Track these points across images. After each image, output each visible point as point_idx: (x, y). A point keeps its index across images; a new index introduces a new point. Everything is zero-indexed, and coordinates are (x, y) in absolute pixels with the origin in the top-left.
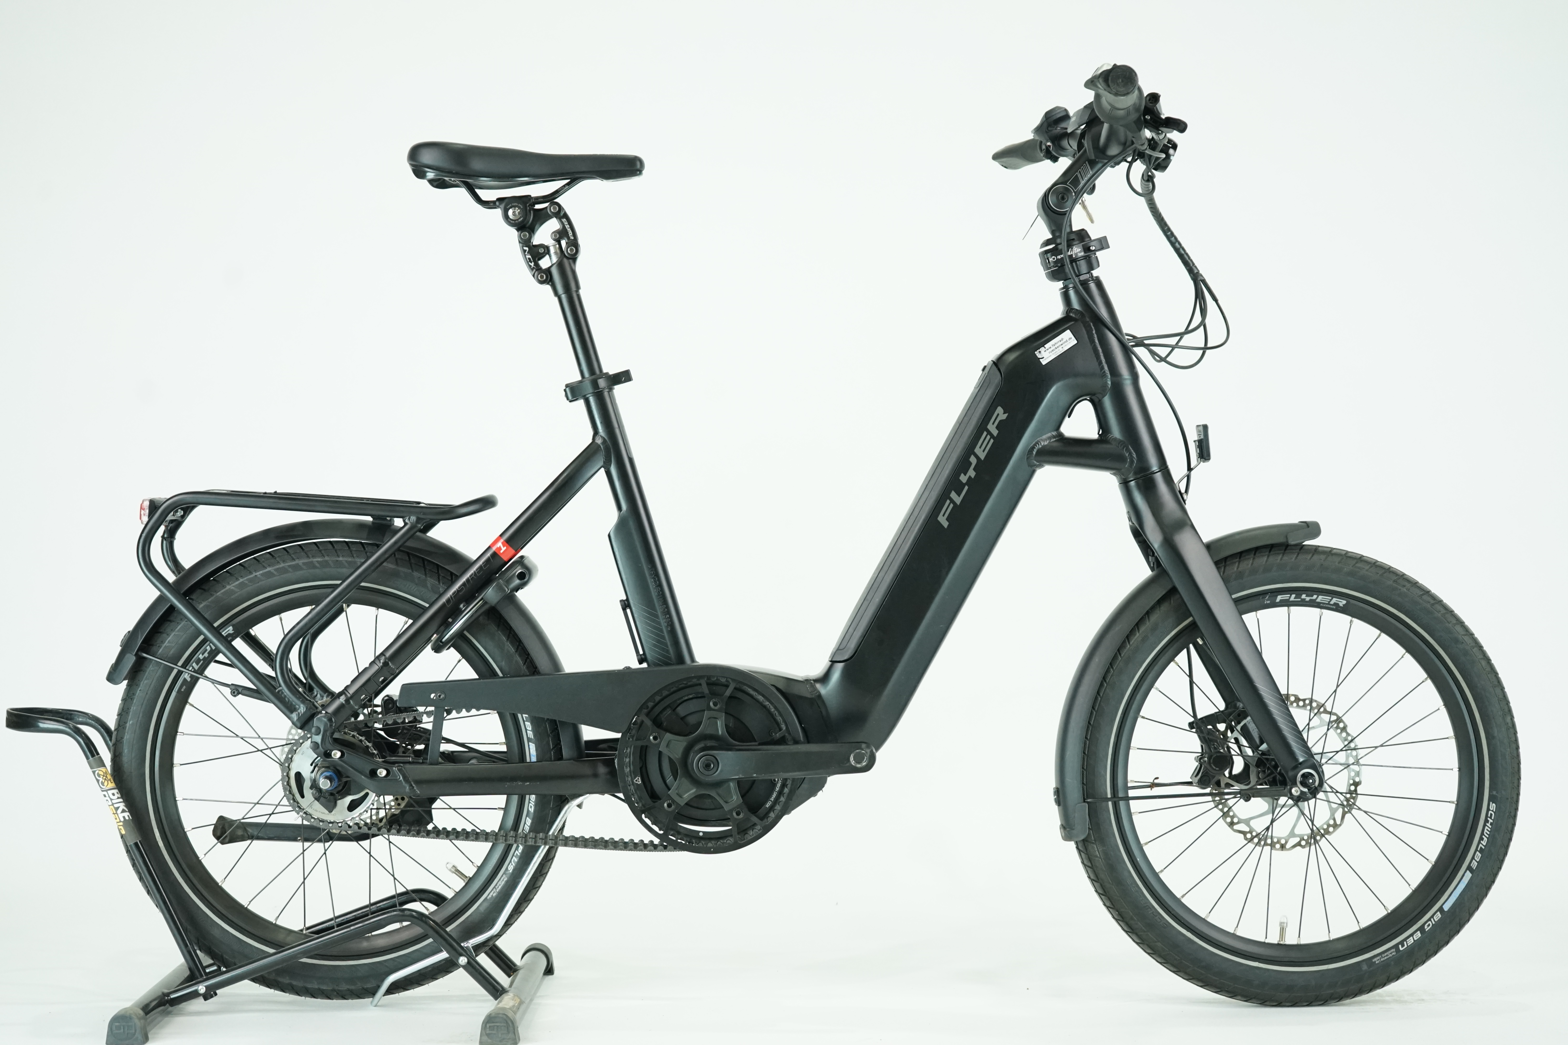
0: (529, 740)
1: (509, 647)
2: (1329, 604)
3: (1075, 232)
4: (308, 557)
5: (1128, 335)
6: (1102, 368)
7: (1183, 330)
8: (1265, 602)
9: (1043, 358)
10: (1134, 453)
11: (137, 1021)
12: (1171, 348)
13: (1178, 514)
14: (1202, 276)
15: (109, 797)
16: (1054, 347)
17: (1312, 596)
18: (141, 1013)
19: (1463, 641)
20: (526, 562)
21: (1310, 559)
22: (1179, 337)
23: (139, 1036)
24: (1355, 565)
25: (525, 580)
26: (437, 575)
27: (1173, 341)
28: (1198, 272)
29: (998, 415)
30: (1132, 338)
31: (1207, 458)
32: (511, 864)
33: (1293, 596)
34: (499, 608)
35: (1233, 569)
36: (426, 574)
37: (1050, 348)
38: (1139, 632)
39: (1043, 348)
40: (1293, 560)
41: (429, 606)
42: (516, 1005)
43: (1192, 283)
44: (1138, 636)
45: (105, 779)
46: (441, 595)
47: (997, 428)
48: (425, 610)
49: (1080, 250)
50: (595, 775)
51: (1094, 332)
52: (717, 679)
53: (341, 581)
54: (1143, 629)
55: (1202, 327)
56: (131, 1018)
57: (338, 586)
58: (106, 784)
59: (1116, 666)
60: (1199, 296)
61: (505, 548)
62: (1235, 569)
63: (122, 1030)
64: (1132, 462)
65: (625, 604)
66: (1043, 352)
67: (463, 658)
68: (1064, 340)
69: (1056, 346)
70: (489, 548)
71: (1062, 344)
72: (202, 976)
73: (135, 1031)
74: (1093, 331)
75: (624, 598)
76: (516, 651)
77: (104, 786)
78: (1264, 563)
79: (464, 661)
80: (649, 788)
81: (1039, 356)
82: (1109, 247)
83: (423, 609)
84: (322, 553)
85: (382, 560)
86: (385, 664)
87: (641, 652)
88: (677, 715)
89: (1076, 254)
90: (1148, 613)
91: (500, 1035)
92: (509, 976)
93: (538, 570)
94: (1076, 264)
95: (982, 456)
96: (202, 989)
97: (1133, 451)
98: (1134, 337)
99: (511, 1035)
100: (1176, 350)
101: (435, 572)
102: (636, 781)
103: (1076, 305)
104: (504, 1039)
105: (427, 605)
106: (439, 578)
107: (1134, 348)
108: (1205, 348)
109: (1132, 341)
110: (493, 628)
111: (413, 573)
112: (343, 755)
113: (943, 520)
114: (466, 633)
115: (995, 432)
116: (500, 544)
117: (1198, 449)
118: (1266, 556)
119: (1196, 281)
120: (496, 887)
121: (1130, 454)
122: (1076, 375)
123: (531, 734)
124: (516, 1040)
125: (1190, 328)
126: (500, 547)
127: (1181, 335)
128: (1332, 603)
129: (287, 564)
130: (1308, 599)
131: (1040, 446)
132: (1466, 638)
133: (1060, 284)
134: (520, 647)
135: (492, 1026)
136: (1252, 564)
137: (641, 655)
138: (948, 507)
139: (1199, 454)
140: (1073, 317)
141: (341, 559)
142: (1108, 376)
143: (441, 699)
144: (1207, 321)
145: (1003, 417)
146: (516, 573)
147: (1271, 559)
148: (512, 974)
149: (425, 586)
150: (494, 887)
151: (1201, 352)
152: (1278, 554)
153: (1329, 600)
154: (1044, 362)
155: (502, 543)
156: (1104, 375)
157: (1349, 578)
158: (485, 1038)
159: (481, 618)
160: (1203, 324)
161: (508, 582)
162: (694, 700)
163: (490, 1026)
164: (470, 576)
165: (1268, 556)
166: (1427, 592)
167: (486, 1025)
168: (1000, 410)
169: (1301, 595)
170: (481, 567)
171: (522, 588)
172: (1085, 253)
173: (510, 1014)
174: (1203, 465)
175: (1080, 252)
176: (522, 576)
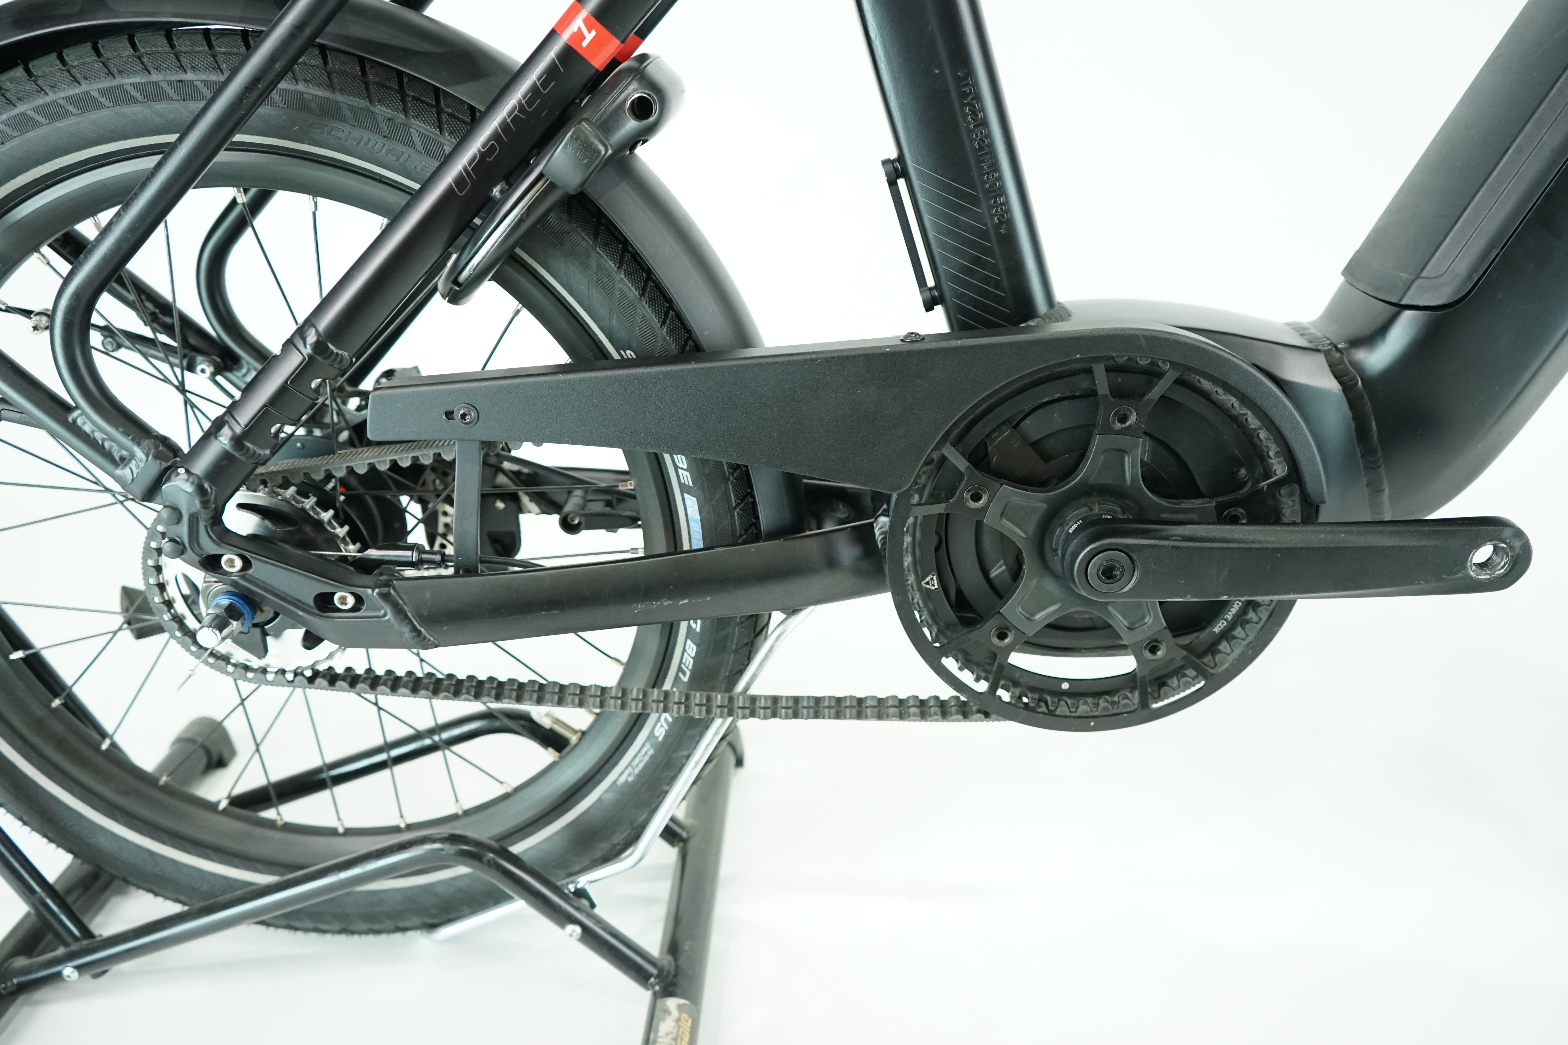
0: (683, 488)
1: (625, 284)
4: (110, 73)
20: (651, 69)
25: (652, 119)
26: (434, 110)
32: (659, 725)
34: (593, 192)
36: (405, 111)
41: (420, 189)
46: (446, 161)
48: (415, 197)
50: (831, 563)
52: (1130, 359)
53: (177, 136)
57: (171, 148)
61: (593, 33)
65: (896, 169)
67: (524, 306)
70: (553, 34)
75: (893, 154)
76: (642, 295)
79: (525, 312)
80: (953, 594)
83: (411, 194)
84: (142, 63)
85: (270, 77)
86: (320, 347)
87: (931, 282)
88: (1024, 438)
93: (683, 91)
101: (428, 104)
102: (928, 583)
105: (417, 186)
106: (439, 119)
110: (582, 239)
111: (372, 109)
112: (247, 564)
114: (518, 251)
116: (578, 23)
120: (634, 764)
123: (686, 477)
126: (579, 29)
129: (62, 95)
134: (651, 284)
137: (930, 289)
141: (190, 76)
143: (468, 423)
146: (625, 100)
149: (408, 142)
150: (629, 764)
155: (585, 21)
159: (552, 217)
161: (606, 127)
162: (1065, 403)
164: (509, 115)
170: (534, 89)
171: (645, 142)
176: (642, 109)
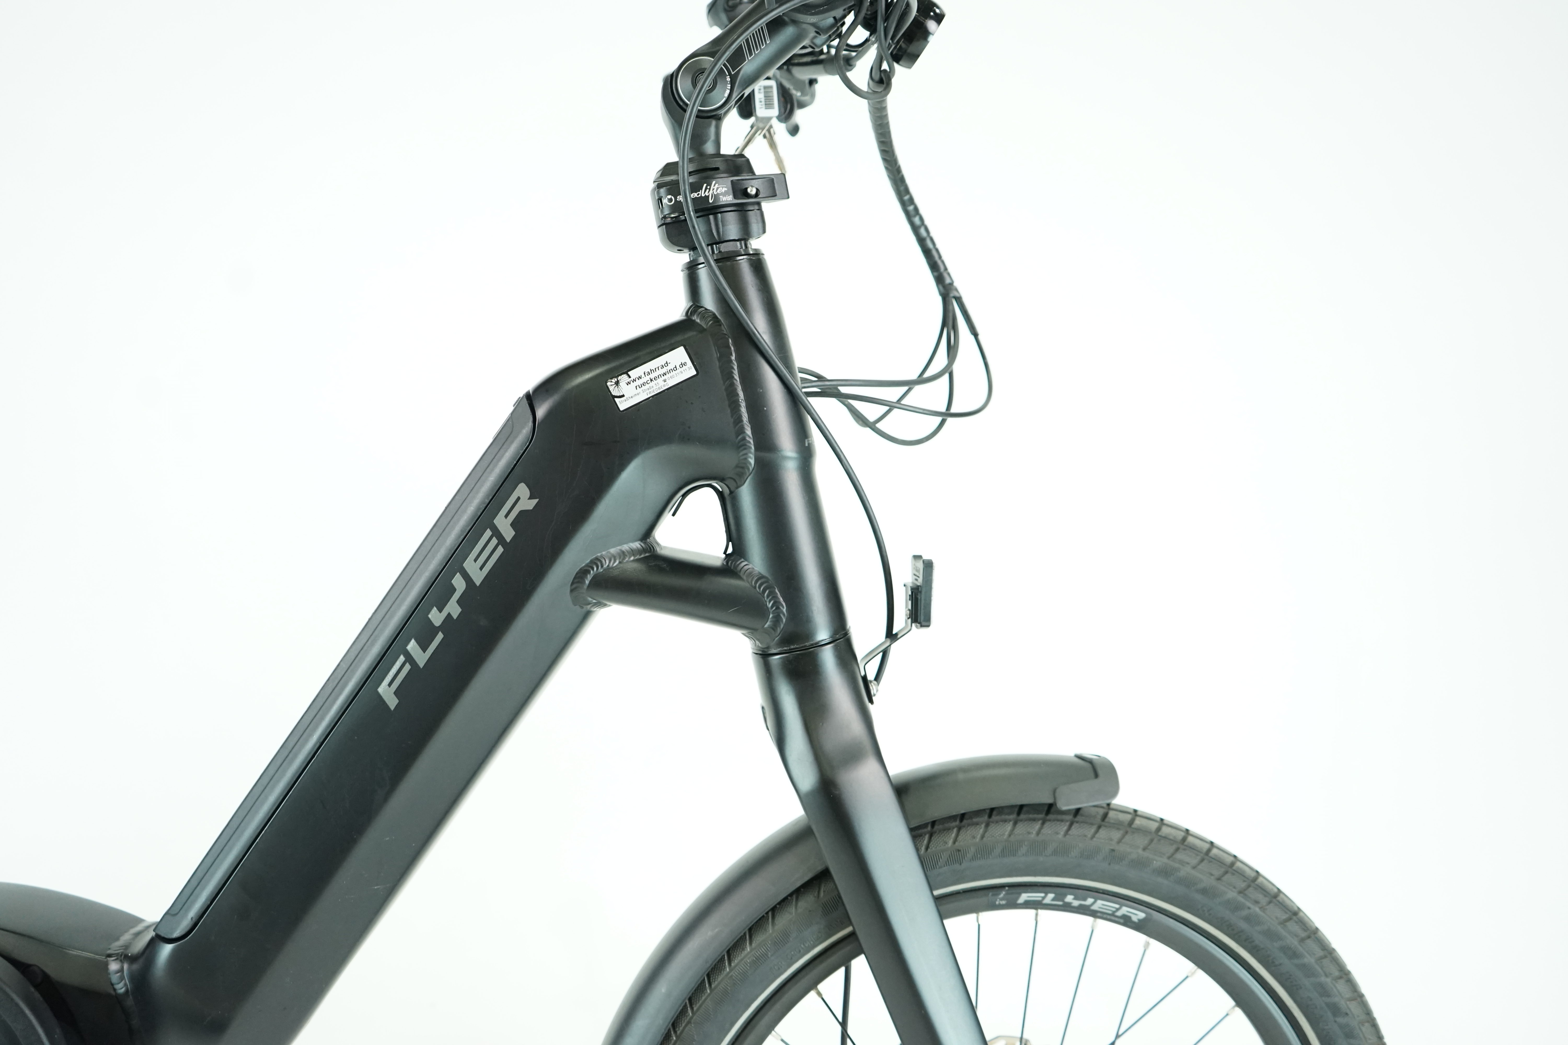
2: (1113, 914)
3: (724, 156)
5: (802, 371)
6: (742, 431)
7: (914, 376)
8: (997, 903)
9: (623, 396)
10: (784, 604)
12: (887, 408)
13: (856, 727)
14: (956, 290)
16: (648, 378)
17: (1085, 900)
19: (1348, 1012)
21: (1093, 837)
22: (906, 388)
24: (1173, 854)
27: (892, 394)
28: (951, 284)
29: (519, 499)
30: (816, 379)
31: (924, 623)
33: (1051, 896)
35: (947, 841)
37: (640, 378)
38: (751, 944)
39: (625, 376)
40: (1060, 836)
43: (939, 300)
44: (749, 953)
47: (513, 525)
49: (725, 189)
51: (733, 358)
54: (759, 938)
55: (947, 376)
59: (698, 1005)
60: (948, 323)
62: (950, 842)
64: (777, 619)
66: (623, 384)
68: (671, 367)
69: (652, 376)
71: (665, 374)
74: (731, 354)
78: (1005, 837)
81: (614, 391)
82: (788, 198)
89: (716, 197)
90: (775, 910)
94: (716, 219)
95: (478, 578)
97: (781, 599)
98: (820, 378)
100: (895, 411)
103: (709, 302)
107: (811, 399)
108: (947, 414)
109: (814, 384)
113: (386, 691)
115: (509, 534)
117: (910, 602)
118: (1011, 823)
119: (947, 299)
121: (776, 604)
122: (686, 438)
125: (926, 375)
127: (910, 384)
128: (1119, 914)
130: (1076, 903)
131: (600, 570)
132: (1354, 1007)
133: (685, 257)
136: (983, 837)
138: (398, 669)
139: (911, 611)
140: (697, 323)
142: (751, 448)
144: (956, 367)
145: (528, 504)
147: (1021, 828)
151: (939, 419)
152: (1034, 820)
153: (1114, 910)
154: (623, 405)
156: (741, 445)
157: (1160, 879)
160: (948, 370)
165: (1015, 823)
166: (1294, 914)
168: (522, 490)
169: (1065, 895)
172: (735, 197)
174: (916, 631)
175: (725, 194)
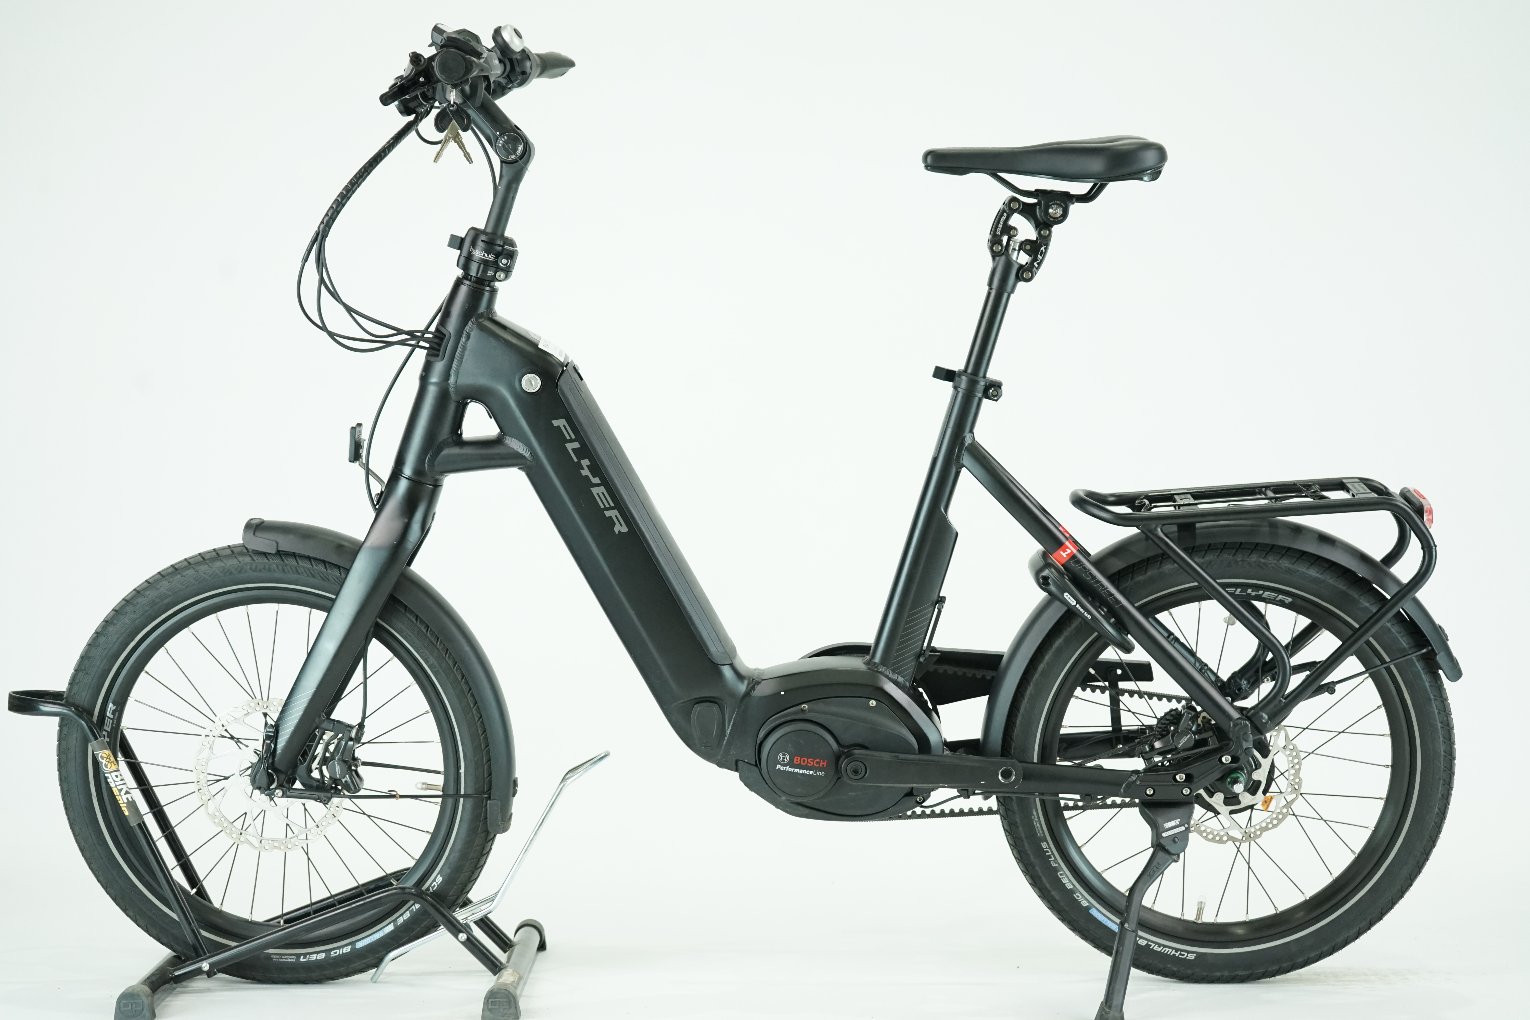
11: (144, 998)
15: (112, 779)
18: (147, 990)
23: (146, 1013)
42: (516, 980)
45: (109, 762)
56: (138, 995)
58: (109, 766)
63: (130, 1007)
72: (205, 954)
73: (143, 1009)
77: (107, 768)
91: (502, 1011)
92: (505, 952)
96: (205, 966)
99: (513, 1010)
104: (506, 1014)
124: (517, 1015)
135: (494, 1002)
148: (508, 949)
158: (488, 1013)
163: (492, 1002)
167: (488, 1001)
173: (512, 990)
